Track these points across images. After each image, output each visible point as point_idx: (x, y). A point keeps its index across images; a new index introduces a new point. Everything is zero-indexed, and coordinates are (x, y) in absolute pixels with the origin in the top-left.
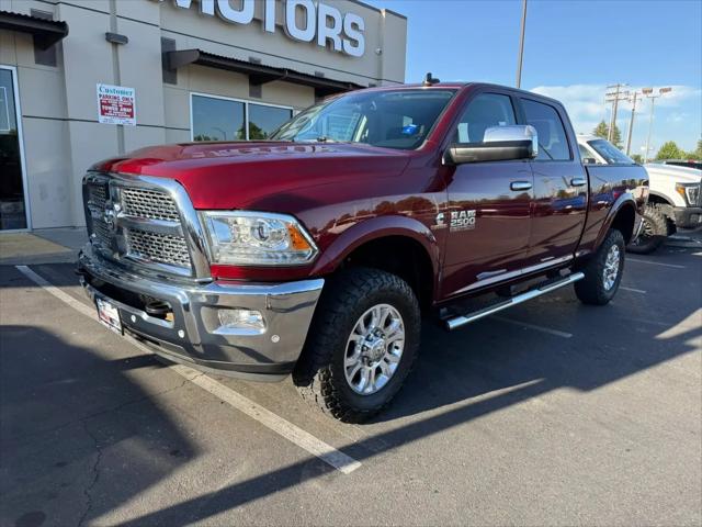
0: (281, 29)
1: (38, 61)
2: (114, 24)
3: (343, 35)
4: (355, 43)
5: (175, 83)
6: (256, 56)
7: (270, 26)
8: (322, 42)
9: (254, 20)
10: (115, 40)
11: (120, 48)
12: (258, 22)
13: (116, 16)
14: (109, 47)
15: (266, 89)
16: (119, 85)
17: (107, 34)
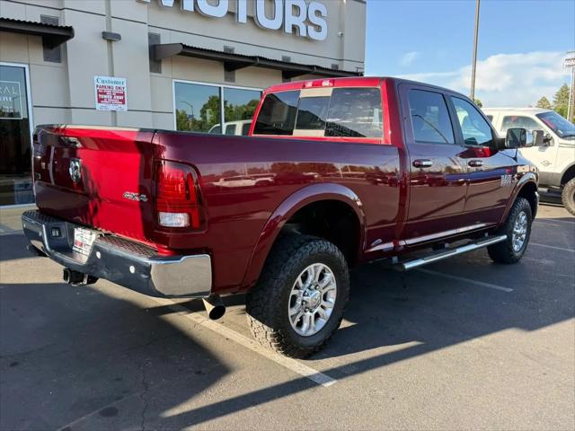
0: (252, 19)
1: (47, 59)
2: (109, 23)
3: (308, 22)
4: (318, 28)
5: (160, 72)
6: (230, 45)
7: (243, 18)
8: (288, 29)
9: (228, 13)
10: (110, 38)
11: (114, 43)
12: (232, 15)
13: (110, 17)
14: (105, 43)
15: (238, 74)
16: (113, 76)
17: (103, 33)
